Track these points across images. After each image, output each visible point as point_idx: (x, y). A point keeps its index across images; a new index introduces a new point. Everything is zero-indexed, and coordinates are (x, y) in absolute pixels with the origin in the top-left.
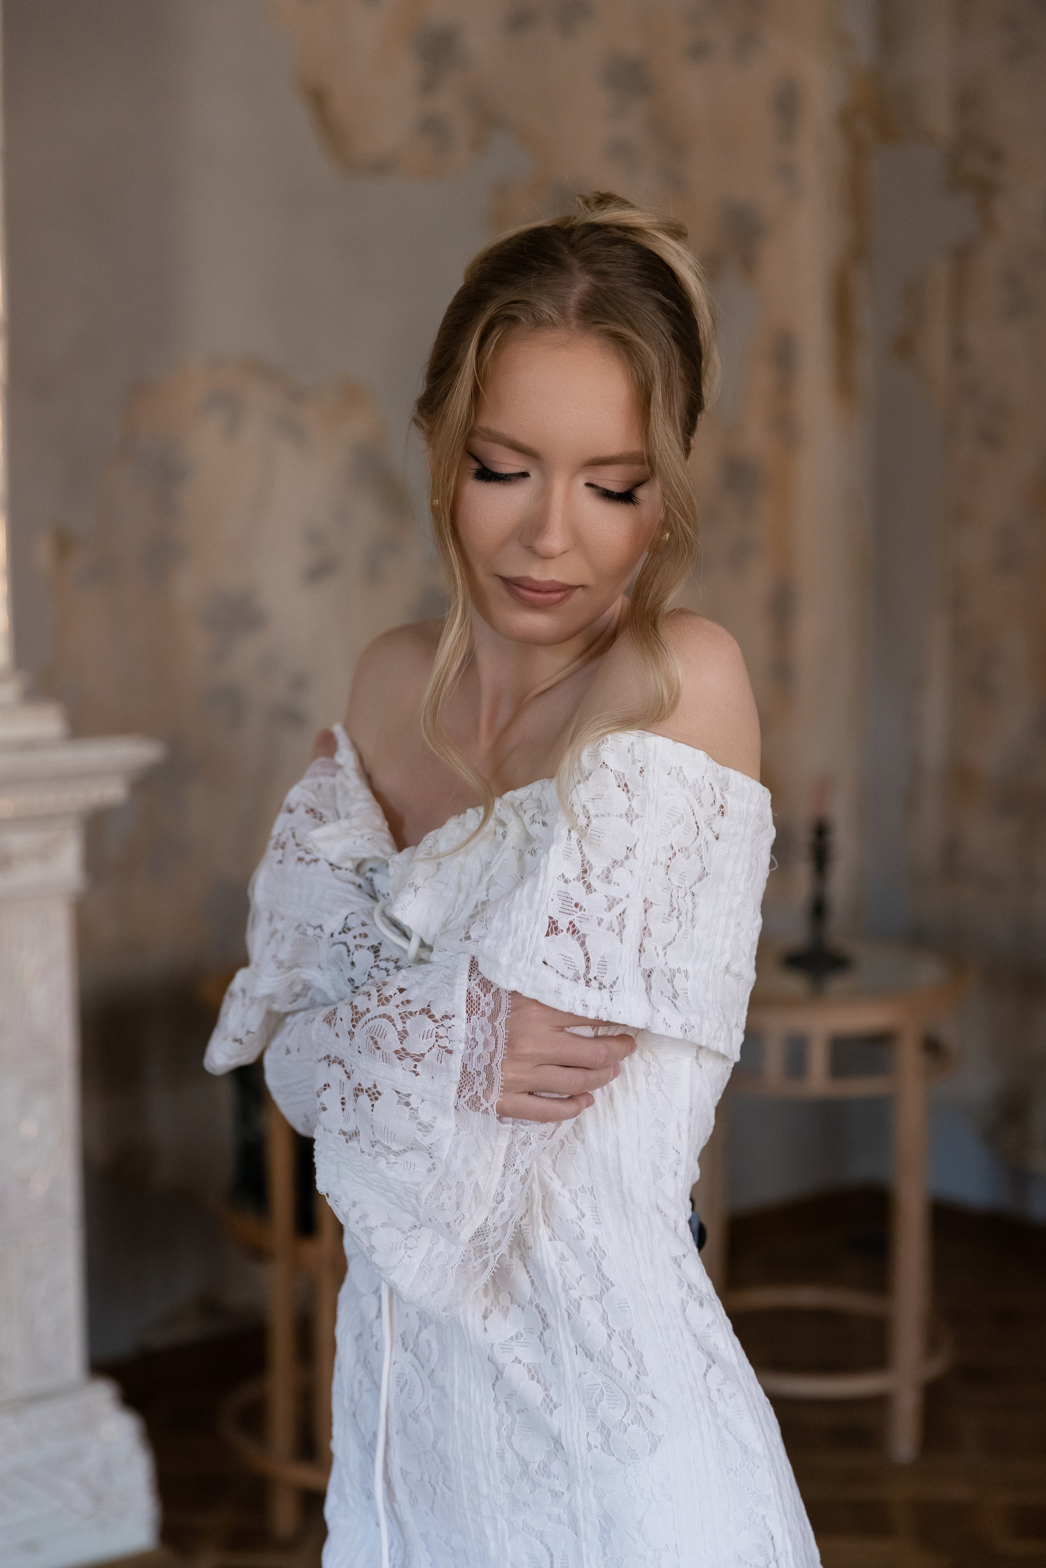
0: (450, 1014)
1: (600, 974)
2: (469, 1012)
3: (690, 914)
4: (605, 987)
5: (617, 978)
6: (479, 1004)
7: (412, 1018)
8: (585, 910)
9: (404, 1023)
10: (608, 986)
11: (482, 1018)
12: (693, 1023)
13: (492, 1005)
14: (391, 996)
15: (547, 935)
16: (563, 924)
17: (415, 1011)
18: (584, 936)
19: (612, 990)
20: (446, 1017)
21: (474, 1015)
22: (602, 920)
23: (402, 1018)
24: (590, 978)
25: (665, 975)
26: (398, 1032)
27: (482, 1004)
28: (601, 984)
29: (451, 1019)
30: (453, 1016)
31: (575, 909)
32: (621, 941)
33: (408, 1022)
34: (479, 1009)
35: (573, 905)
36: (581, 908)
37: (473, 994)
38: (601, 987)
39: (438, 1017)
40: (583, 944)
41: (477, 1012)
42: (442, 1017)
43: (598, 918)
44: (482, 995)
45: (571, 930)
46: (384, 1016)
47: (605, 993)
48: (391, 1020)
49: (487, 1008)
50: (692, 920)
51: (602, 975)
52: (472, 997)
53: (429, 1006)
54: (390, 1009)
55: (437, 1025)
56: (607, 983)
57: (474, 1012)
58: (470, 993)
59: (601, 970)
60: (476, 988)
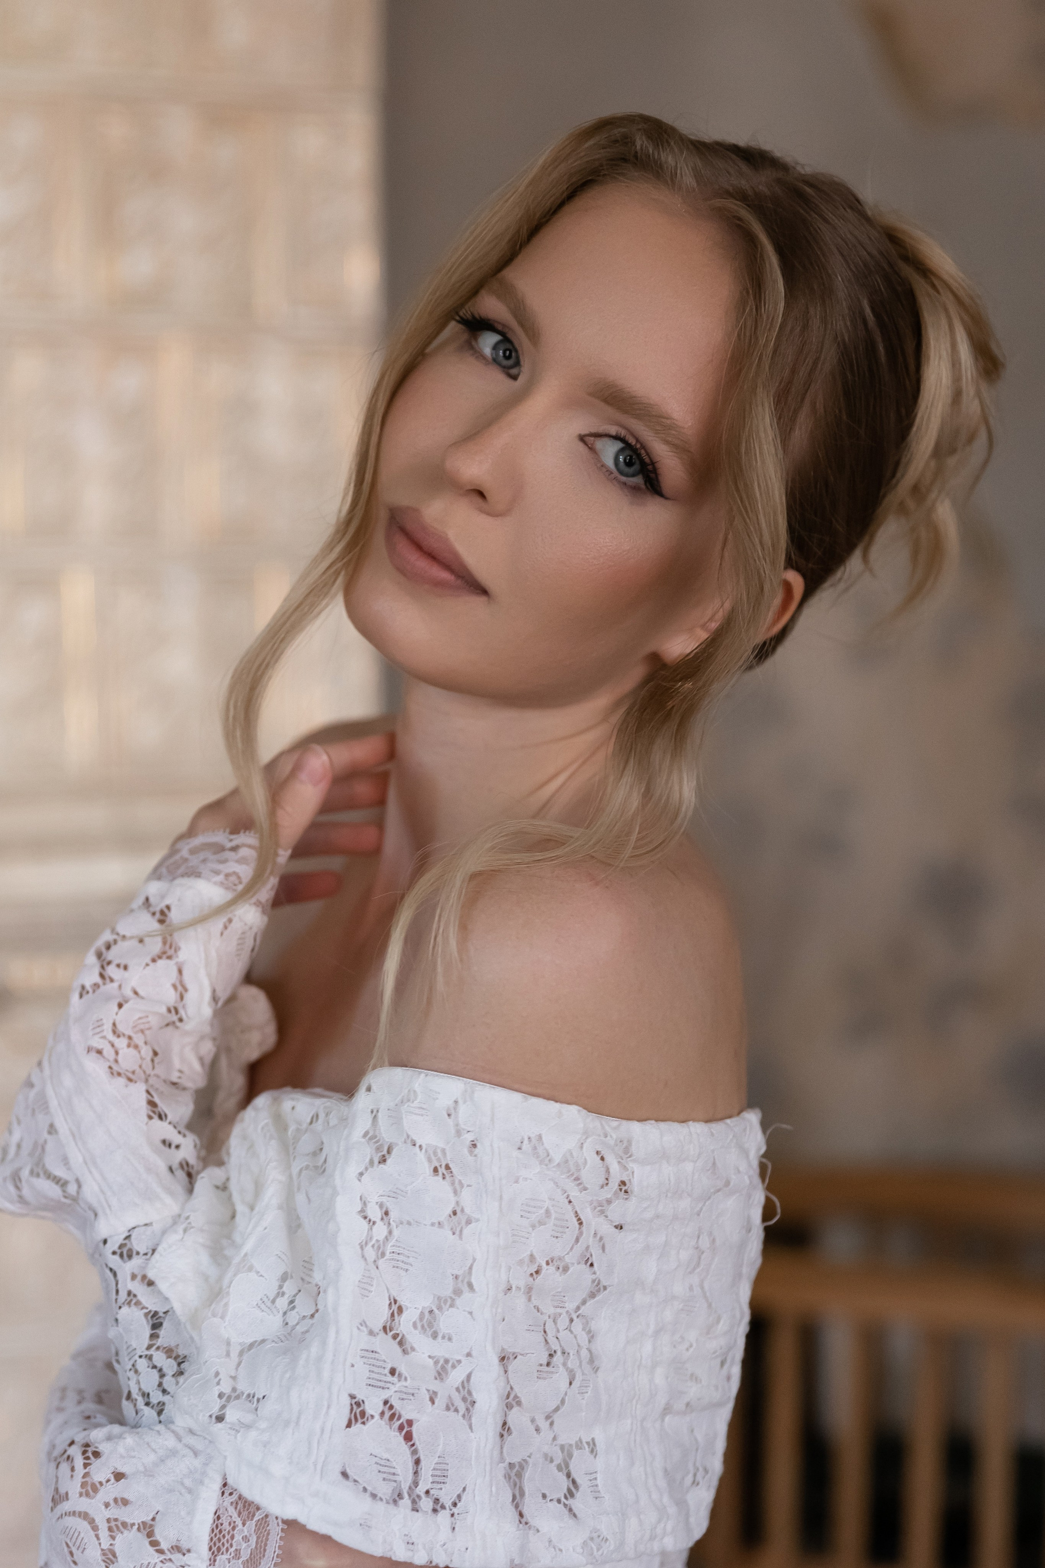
0: (185, 1545)
1: (435, 1485)
2: (214, 1549)
3: (584, 1353)
4: (443, 1507)
5: (464, 1489)
6: (233, 1537)
7: (126, 1532)
8: (406, 1379)
9: (113, 1538)
10: (448, 1504)
11: (234, 1561)
12: (605, 1533)
13: (253, 1539)
14: (101, 1483)
15: (349, 1425)
16: (373, 1406)
17: (132, 1522)
18: (410, 1423)
19: (455, 1510)
20: (177, 1549)
21: (222, 1554)
22: (435, 1393)
23: (110, 1529)
24: (419, 1493)
25: (552, 1461)
26: (102, 1550)
27: (238, 1537)
28: (437, 1501)
29: (184, 1555)
30: (189, 1551)
31: (390, 1378)
32: (471, 1427)
33: (119, 1537)
34: (231, 1546)
35: (387, 1371)
36: (400, 1375)
37: (224, 1520)
38: (437, 1507)
39: (164, 1546)
40: (408, 1437)
41: (227, 1550)
42: (172, 1547)
43: (428, 1391)
44: (239, 1522)
45: (387, 1415)
46: (85, 1516)
47: (443, 1516)
48: (95, 1528)
49: (244, 1545)
50: (591, 1361)
51: (439, 1486)
52: (222, 1524)
53: (153, 1519)
54: (94, 1506)
55: (162, 1557)
56: (448, 1502)
57: (224, 1549)
58: (219, 1518)
59: (437, 1479)
60: (231, 1510)
